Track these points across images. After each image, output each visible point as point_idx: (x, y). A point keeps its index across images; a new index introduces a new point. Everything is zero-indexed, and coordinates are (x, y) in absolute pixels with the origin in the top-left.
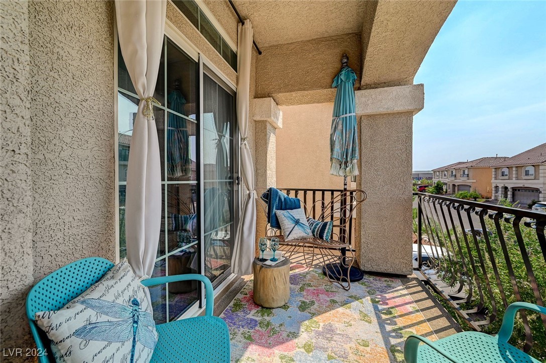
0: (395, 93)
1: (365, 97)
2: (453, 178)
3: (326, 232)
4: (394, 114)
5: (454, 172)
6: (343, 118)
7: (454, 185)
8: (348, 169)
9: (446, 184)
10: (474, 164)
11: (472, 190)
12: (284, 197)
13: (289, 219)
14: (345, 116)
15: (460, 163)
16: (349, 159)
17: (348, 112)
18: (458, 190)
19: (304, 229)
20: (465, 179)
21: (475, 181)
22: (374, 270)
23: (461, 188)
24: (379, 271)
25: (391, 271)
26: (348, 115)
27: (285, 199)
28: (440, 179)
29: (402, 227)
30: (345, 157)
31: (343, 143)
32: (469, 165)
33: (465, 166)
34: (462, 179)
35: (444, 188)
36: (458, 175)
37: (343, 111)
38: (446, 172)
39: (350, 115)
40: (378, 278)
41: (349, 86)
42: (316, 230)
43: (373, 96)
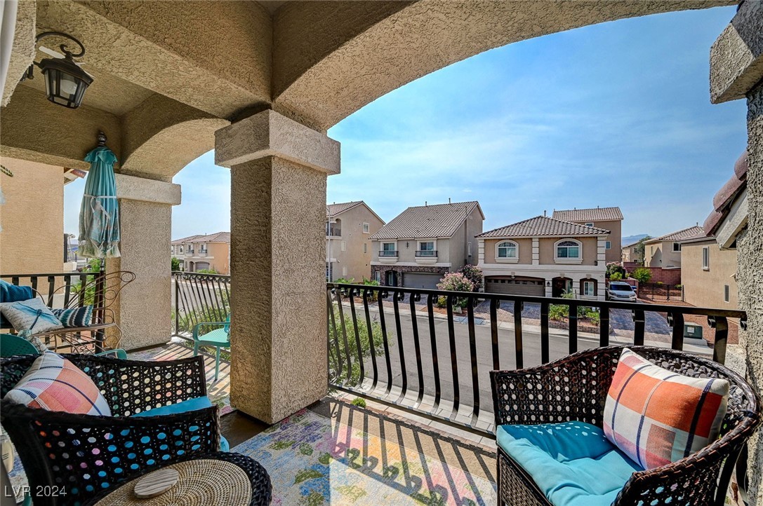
0: (157, 187)
1: (127, 182)
2: (191, 255)
3: (85, 316)
4: (155, 203)
5: (192, 246)
6: (102, 199)
7: (192, 263)
8: (108, 251)
9: (182, 261)
10: (212, 239)
11: (210, 268)
12: (7, 285)
13: (25, 311)
14: (104, 197)
15: (197, 237)
16: (109, 241)
17: (108, 194)
18: (197, 268)
19: (52, 320)
20: (204, 255)
21: (213, 257)
22: (135, 347)
23: (200, 265)
24: (141, 346)
25: (152, 343)
26: (108, 197)
27: (9, 288)
28: (176, 255)
29: (162, 302)
30: (104, 238)
31: (102, 225)
32: (207, 239)
33: (204, 240)
34: (201, 255)
35: (181, 266)
36: (196, 251)
37: (102, 192)
38: (182, 247)
39: (111, 197)
40: (140, 352)
41: (109, 168)
42: (69, 318)
43: (136, 184)
